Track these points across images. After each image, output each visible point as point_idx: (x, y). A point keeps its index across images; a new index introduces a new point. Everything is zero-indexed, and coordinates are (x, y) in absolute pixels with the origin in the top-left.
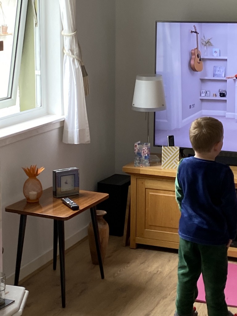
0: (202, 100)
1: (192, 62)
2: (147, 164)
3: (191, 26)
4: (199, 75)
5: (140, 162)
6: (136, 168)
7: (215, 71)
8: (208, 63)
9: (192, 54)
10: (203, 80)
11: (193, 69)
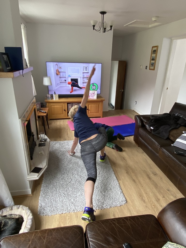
0: (60, 82)
1: (57, 73)
2: (50, 99)
3: (56, 63)
4: (59, 76)
5: (49, 99)
6: (48, 100)
7: (63, 75)
8: (61, 73)
9: (57, 71)
10: (60, 77)
11: (57, 74)
